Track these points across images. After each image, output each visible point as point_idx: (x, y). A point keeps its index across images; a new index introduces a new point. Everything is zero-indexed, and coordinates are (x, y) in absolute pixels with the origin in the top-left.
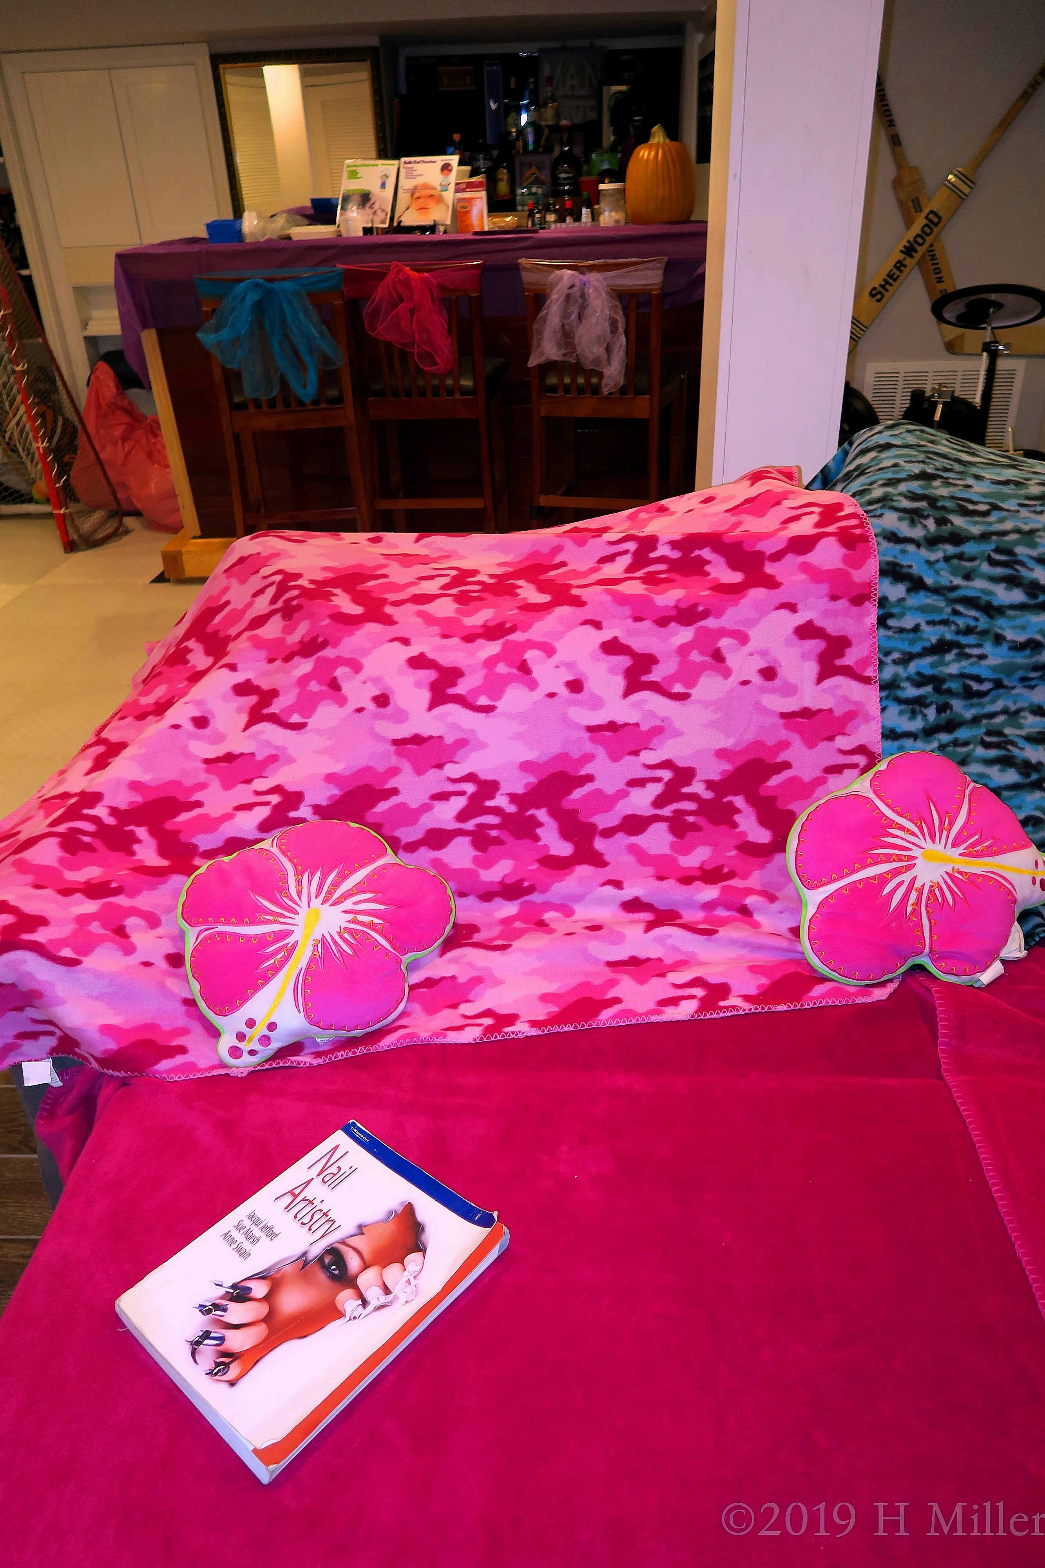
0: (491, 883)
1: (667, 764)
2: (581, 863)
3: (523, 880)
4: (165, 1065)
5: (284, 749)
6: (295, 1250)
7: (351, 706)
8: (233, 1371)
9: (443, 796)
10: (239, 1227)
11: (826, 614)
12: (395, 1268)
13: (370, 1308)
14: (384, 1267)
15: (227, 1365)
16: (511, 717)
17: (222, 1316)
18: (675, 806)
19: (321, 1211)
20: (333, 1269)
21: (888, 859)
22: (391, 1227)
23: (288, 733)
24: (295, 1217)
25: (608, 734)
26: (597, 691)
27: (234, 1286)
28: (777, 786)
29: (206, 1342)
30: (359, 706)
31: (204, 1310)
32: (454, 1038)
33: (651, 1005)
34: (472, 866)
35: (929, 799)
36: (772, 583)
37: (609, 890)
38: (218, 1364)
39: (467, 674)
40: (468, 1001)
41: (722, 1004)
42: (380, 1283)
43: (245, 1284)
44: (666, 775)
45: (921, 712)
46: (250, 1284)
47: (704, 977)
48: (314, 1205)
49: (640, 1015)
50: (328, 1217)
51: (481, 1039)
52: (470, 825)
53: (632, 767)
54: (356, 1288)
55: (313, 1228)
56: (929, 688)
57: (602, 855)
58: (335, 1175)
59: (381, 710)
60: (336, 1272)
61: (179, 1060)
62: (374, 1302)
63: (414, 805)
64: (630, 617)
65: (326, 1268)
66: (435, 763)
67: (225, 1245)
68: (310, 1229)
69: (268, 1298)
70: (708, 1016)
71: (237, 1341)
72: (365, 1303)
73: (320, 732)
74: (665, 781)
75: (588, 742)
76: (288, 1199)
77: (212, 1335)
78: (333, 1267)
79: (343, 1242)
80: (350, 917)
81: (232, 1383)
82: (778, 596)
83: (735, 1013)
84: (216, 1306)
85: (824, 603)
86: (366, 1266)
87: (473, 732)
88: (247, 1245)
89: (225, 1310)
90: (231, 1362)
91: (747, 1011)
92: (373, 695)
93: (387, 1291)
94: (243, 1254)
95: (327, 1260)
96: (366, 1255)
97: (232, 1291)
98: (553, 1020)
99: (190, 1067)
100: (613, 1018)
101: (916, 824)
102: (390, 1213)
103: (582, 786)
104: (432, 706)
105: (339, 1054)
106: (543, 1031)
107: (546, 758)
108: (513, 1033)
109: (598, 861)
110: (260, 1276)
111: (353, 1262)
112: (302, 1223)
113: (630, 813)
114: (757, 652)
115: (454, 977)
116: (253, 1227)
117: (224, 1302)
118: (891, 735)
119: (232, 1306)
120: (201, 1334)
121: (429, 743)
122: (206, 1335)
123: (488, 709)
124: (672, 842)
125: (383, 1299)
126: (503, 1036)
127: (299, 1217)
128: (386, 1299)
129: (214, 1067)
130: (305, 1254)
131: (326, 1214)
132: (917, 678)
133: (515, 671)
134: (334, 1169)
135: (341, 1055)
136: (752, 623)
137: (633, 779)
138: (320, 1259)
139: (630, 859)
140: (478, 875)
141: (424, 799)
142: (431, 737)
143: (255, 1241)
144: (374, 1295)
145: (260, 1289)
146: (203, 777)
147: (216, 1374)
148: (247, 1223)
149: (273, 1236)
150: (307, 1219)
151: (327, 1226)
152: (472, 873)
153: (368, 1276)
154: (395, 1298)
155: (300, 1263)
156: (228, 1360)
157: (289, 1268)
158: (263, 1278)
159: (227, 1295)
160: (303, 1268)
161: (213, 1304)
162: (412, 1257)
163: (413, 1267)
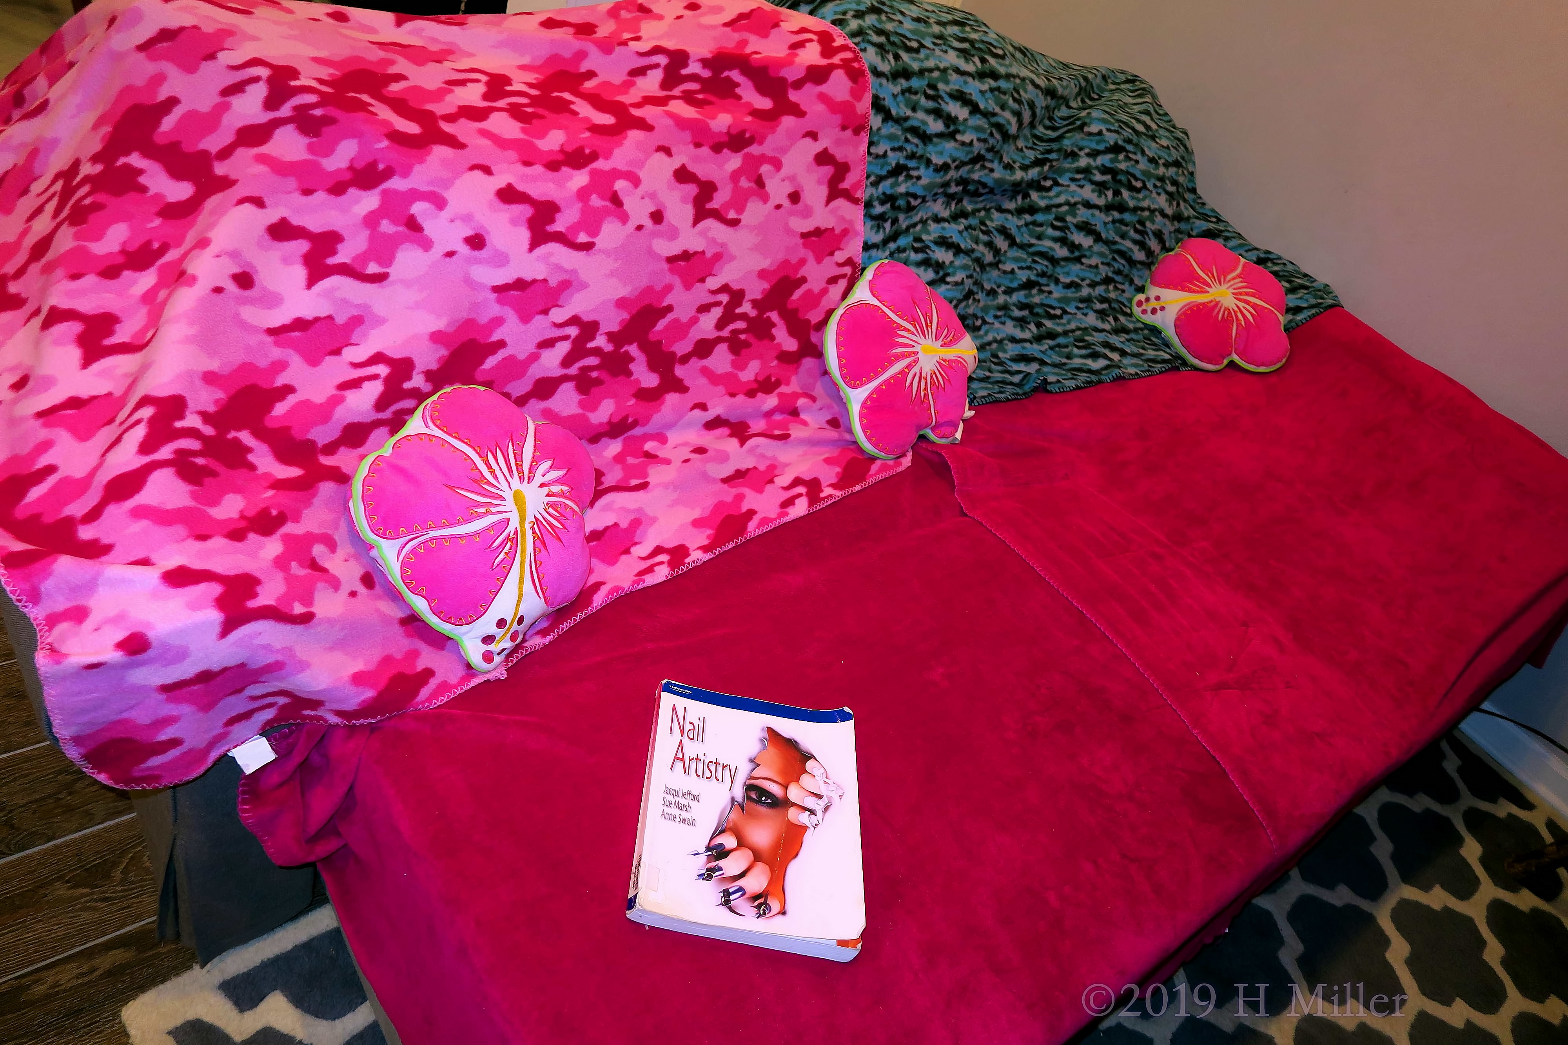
0: (601, 424)
1: (725, 288)
2: (668, 392)
3: (626, 417)
4: (424, 693)
5: (366, 307)
6: (723, 801)
7: (438, 250)
9: (548, 344)
10: (664, 804)
11: (838, 142)
12: (805, 779)
13: (819, 813)
14: (797, 780)
15: (765, 903)
16: (607, 253)
17: (723, 874)
18: (732, 327)
19: (710, 762)
20: (765, 801)
21: (903, 356)
22: (773, 752)
23: (368, 286)
24: (698, 776)
25: (682, 263)
26: (674, 222)
27: (708, 849)
28: (798, 299)
29: (732, 897)
30: (449, 249)
31: (707, 875)
32: (651, 580)
33: (777, 510)
34: (579, 411)
35: (914, 303)
36: (798, 112)
37: (697, 412)
38: (758, 907)
39: (563, 209)
40: (636, 544)
41: (821, 495)
42: (807, 794)
43: (714, 843)
44: (724, 298)
45: (883, 226)
46: (719, 840)
47: (797, 476)
48: (702, 760)
49: (775, 519)
50: (721, 764)
51: (672, 574)
52: (573, 370)
53: (701, 293)
54: (794, 804)
55: (720, 777)
56: (888, 206)
57: (682, 380)
58: (694, 730)
59: (476, 253)
60: (769, 801)
61: (433, 683)
62: (817, 808)
63: (522, 356)
64: (691, 142)
65: (758, 802)
66: (540, 308)
67: (670, 823)
69: (742, 844)
70: (817, 508)
71: (754, 885)
72: (812, 812)
73: (407, 284)
74: (724, 304)
75: (668, 273)
76: (679, 765)
77: (731, 891)
78: (763, 799)
79: (750, 778)
80: (544, 490)
81: (783, 913)
82: (806, 124)
83: (833, 501)
84: (712, 870)
85: (836, 132)
86: (785, 787)
87: (574, 272)
88: (685, 815)
89: (720, 869)
90: (766, 900)
91: (838, 497)
92: (464, 236)
93: (820, 797)
94: (690, 822)
95: (754, 796)
96: (777, 779)
97: (711, 853)
98: (715, 542)
99: (445, 687)
100: (758, 527)
101: (912, 324)
102: (762, 741)
103: (664, 318)
104: (533, 247)
106: (714, 553)
107: (636, 293)
108: (693, 562)
109: (681, 387)
110: (720, 831)
111: (774, 789)
112: (707, 778)
113: (700, 338)
114: (788, 178)
115: (616, 525)
116: (677, 799)
117: (715, 864)
118: (867, 247)
119: (721, 863)
120: (722, 895)
121: (532, 288)
122: (727, 894)
123: (588, 247)
124: (732, 360)
125: (822, 803)
126: (686, 567)
127: (700, 773)
128: (824, 802)
129: (465, 679)
130: (733, 800)
131: (717, 763)
132: (882, 197)
133: (608, 204)
134: (688, 727)
135: (565, 626)
136: (784, 150)
137: (701, 305)
138: (749, 798)
139: (703, 381)
140: (587, 420)
141: (531, 348)
142: (534, 281)
143: (688, 808)
144: (810, 802)
145: (729, 841)
146: (276, 353)
147: (765, 914)
148: (669, 798)
149: (696, 798)
150: (708, 774)
151: (727, 772)
152: (582, 418)
153: (794, 793)
154: (830, 798)
155: (737, 808)
156: (762, 900)
157: (733, 816)
158: (722, 832)
159: (710, 859)
160: (743, 810)
161: (707, 870)
162: (809, 765)
163: (818, 772)
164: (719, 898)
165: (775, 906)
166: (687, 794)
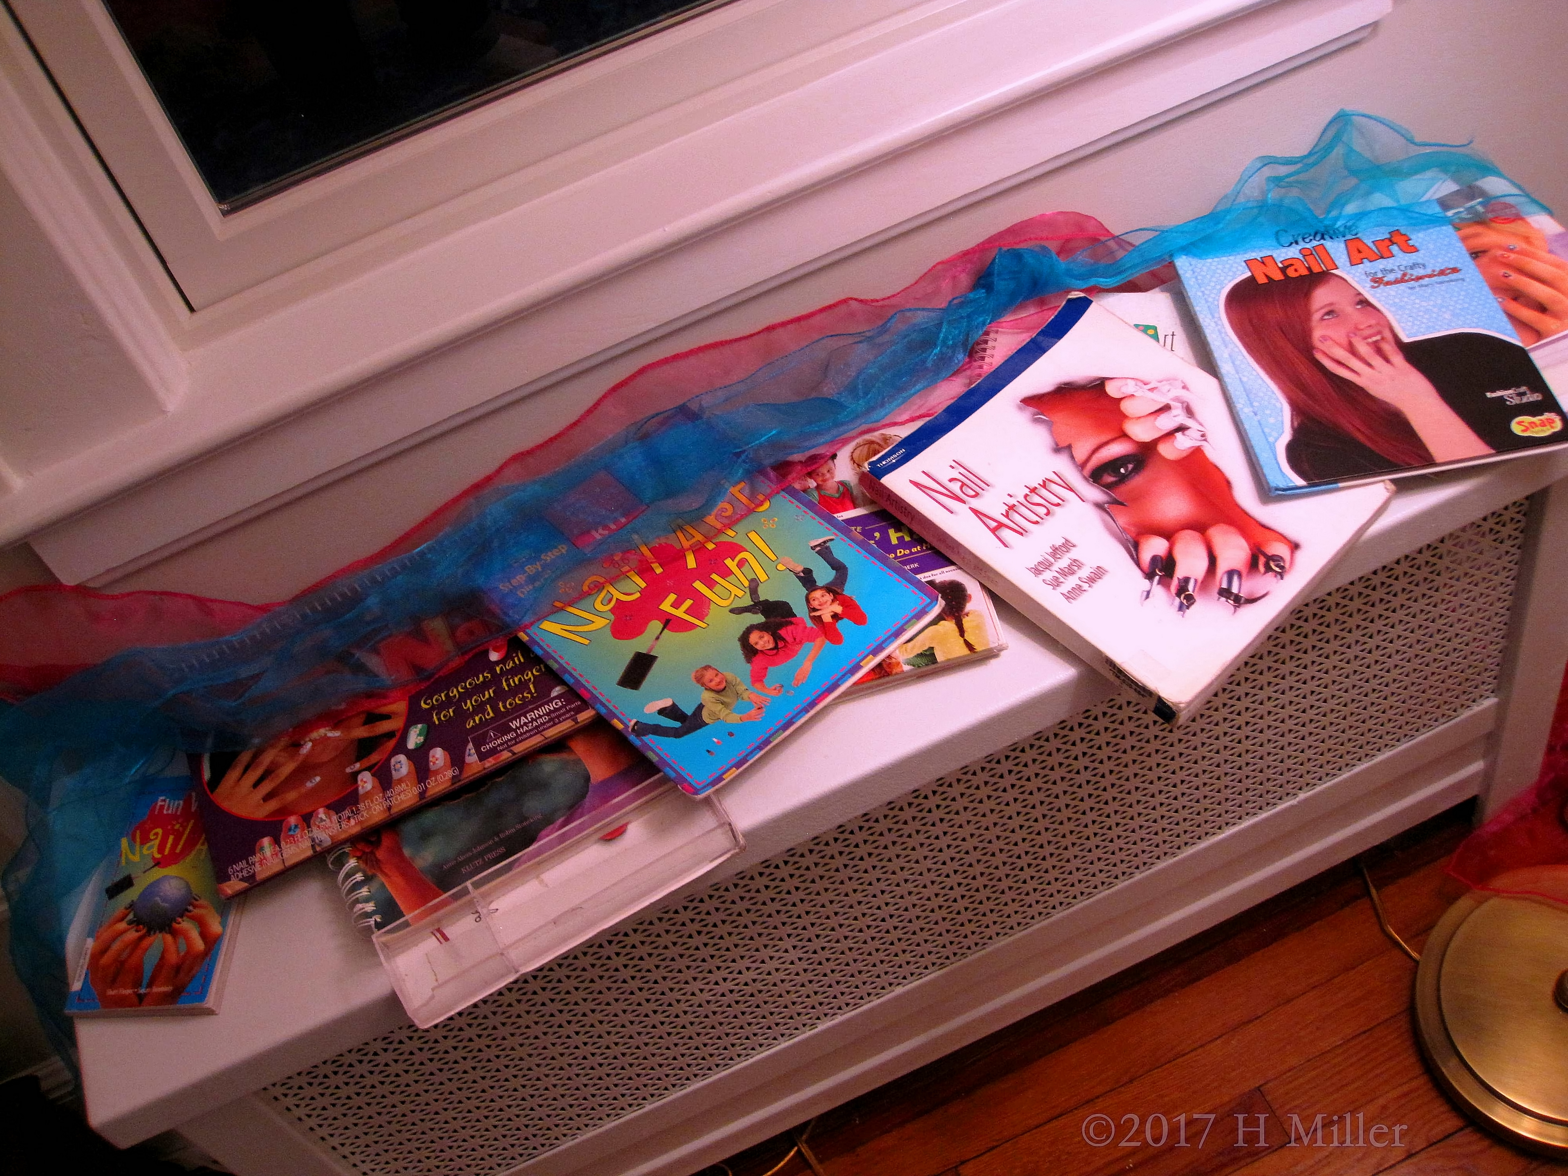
6: (1092, 517)
10: (1056, 583)
12: (1129, 408)
13: (1189, 422)
14: (1124, 417)
15: (1269, 559)
17: (1196, 581)
19: (1026, 496)
20: (1126, 470)
24: (1037, 523)
27: (1149, 576)
29: (1235, 590)
31: (1185, 599)
38: (1268, 569)
42: (1152, 418)
43: (1146, 565)
46: (1145, 557)
48: (1017, 504)
50: (1038, 486)
54: (1155, 442)
55: (1057, 501)
58: (963, 483)
60: (1130, 466)
62: (1181, 420)
65: (1123, 479)
67: (1084, 597)
68: (1058, 505)
69: (1169, 534)
71: (1233, 556)
72: (1182, 429)
76: (1006, 534)
77: (1225, 586)
78: (1122, 470)
79: (1082, 466)
81: (1295, 547)
86: (1124, 436)
88: (1084, 573)
89: (1187, 580)
90: (1265, 555)
93: (1166, 408)
94: (1098, 574)
95: (1110, 479)
97: (1157, 578)
102: (1036, 421)
110: (1134, 549)
111: (1117, 449)
112: (1048, 514)
116: (1055, 568)
117: (1175, 582)
119: (1180, 572)
120: (1223, 599)
122: (1225, 593)
127: (1034, 517)
128: (1176, 408)
130: (1099, 506)
131: (1033, 490)
134: (954, 486)
138: (1109, 487)
143: (1076, 563)
144: (1166, 423)
145: (1155, 545)
147: (1282, 568)
148: (1048, 575)
149: (1067, 545)
150: (1042, 511)
151: (1054, 487)
153: (1142, 432)
154: (1177, 399)
155: (1114, 509)
156: (1262, 560)
157: (1122, 521)
158: (1137, 545)
159: (1165, 582)
160: (1121, 504)
161: (1178, 594)
162: (1112, 390)
163: (1130, 388)
165: (1280, 549)
166: (1056, 552)
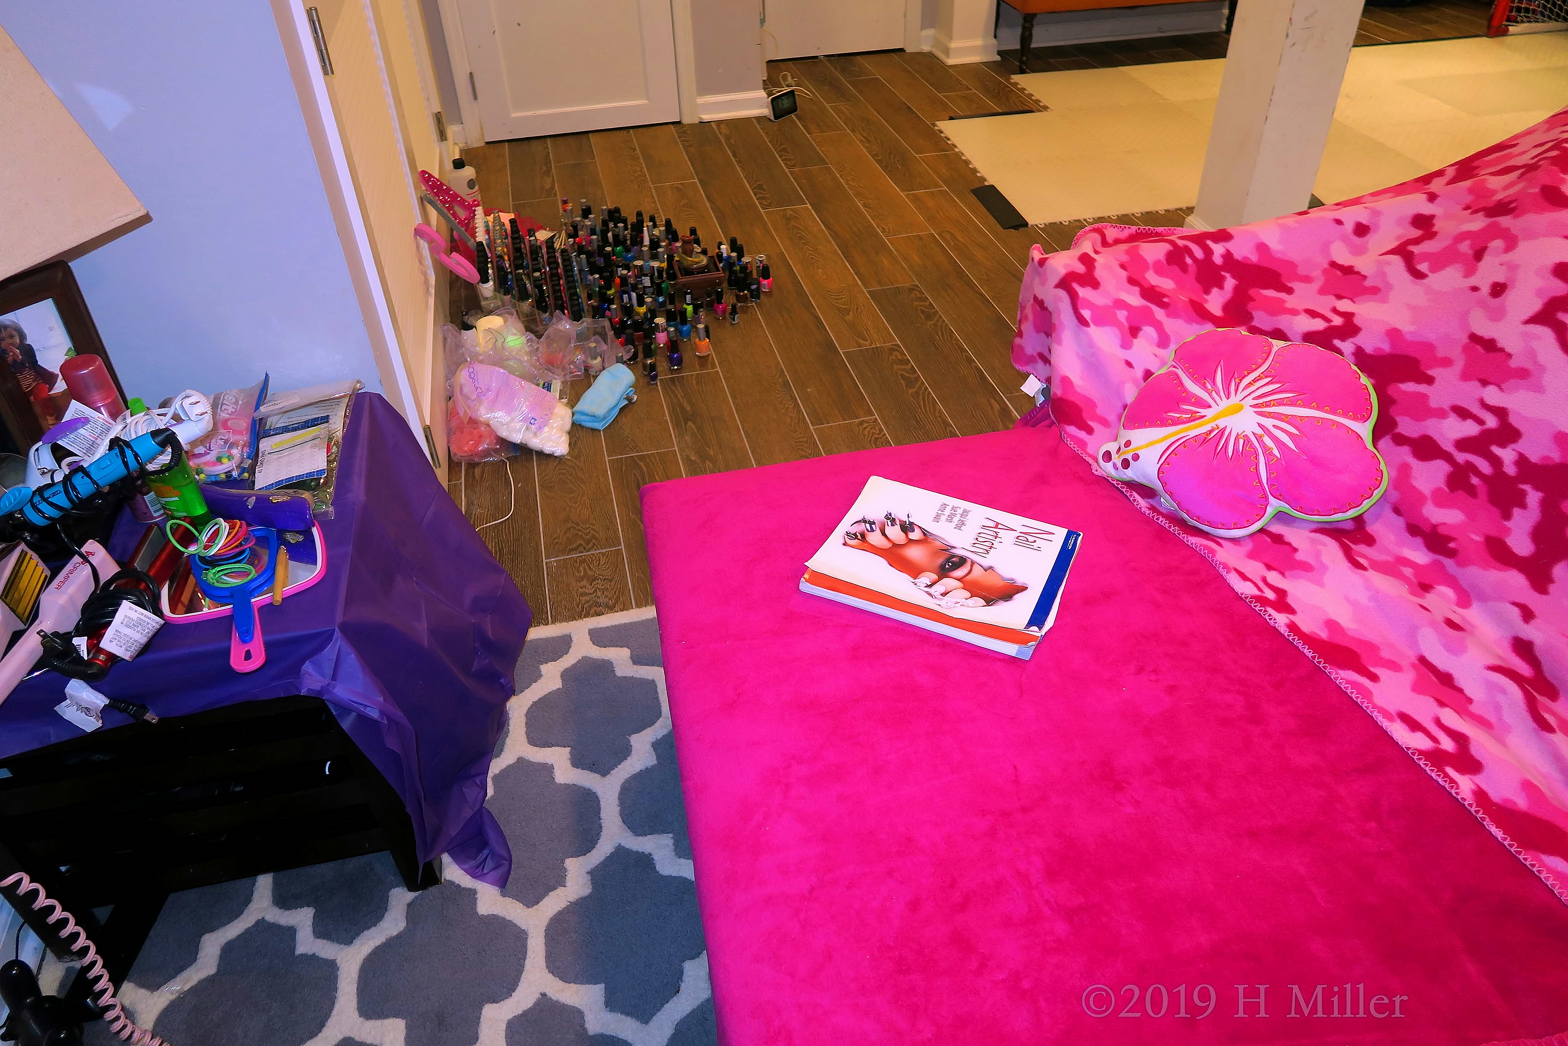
0: (1427, 520)
2: (1521, 570)
3: (1454, 540)
4: (1072, 430)
5: (1389, 287)
8: (854, 542)
9: (1463, 413)
10: (954, 509)
12: (966, 594)
13: (927, 589)
14: (965, 589)
15: (856, 537)
17: (888, 526)
19: (993, 544)
22: (1001, 583)
23: (1407, 276)
24: (980, 533)
27: (911, 524)
29: (868, 525)
30: (1478, 285)
31: (889, 517)
32: (1233, 579)
33: (1392, 709)
34: (1428, 494)
37: (1516, 614)
38: (855, 534)
40: (1282, 574)
41: (1450, 771)
42: (950, 590)
43: (915, 527)
47: (1472, 741)
48: (995, 539)
49: (1372, 703)
50: (989, 550)
51: (1246, 598)
52: (1461, 457)
54: (940, 579)
55: (976, 545)
57: (1551, 581)
58: (1027, 541)
59: (1489, 299)
60: (947, 566)
61: (1082, 435)
62: (932, 590)
65: (948, 561)
66: (1484, 378)
67: (938, 507)
68: (974, 544)
69: (911, 541)
70: (1421, 763)
71: (875, 538)
72: (929, 586)
73: (1430, 291)
76: (992, 524)
77: (873, 526)
78: (950, 564)
79: (973, 563)
80: (1259, 431)
81: (847, 546)
83: (1448, 787)
84: (893, 520)
86: (959, 580)
87: (1543, 370)
88: (943, 518)
89: (892, 525)
90: (859, 539)
91: (1459, 797)
92: (1496, 281)
93: (945, 594)
94: (937, 518)
95: (954, 559)
96: (968, 578)
98: (1310, 640)
99: (1082, 444)
100: (1350, 682)
102: (1013, 580)
104: (1531, 321)
105: (1161, 519)
106: (1289, 636)
108: (1270, 615)
109: (1541, 583)
110: (925, 532)
111: (960, 573)
112: (976, 539)
115: (1295, 550)
116: (959, 515)
117: (898, 523)
119: (897, 528)
120: (872, 521)
121: (1496, 354)
122: (872, 523)
126: (1261, 610)
127: (981, 535)
128: (938, 595)
129: (1090, 456)
134: (1031, 539)
135: (1162, 521)
138: (954, 556)
140: (1424, 505)
142: (1502, 350)
143: (950, 520)
144: (938, 589)
145: (915, 535)
146: (1316, 273)
147: (849, 536)
148: (960, 511)
149: (958, 528)
151: (981, 551)
152: (1421, 498)
154: (940, 599)
156: (859, 537)
159: (903, 521)
160: (942, 550)
162: (980, 600)
163: (970, 602)
164: (870, 517)
166: (962, 523)
